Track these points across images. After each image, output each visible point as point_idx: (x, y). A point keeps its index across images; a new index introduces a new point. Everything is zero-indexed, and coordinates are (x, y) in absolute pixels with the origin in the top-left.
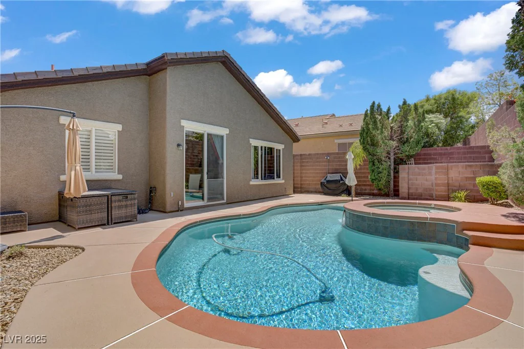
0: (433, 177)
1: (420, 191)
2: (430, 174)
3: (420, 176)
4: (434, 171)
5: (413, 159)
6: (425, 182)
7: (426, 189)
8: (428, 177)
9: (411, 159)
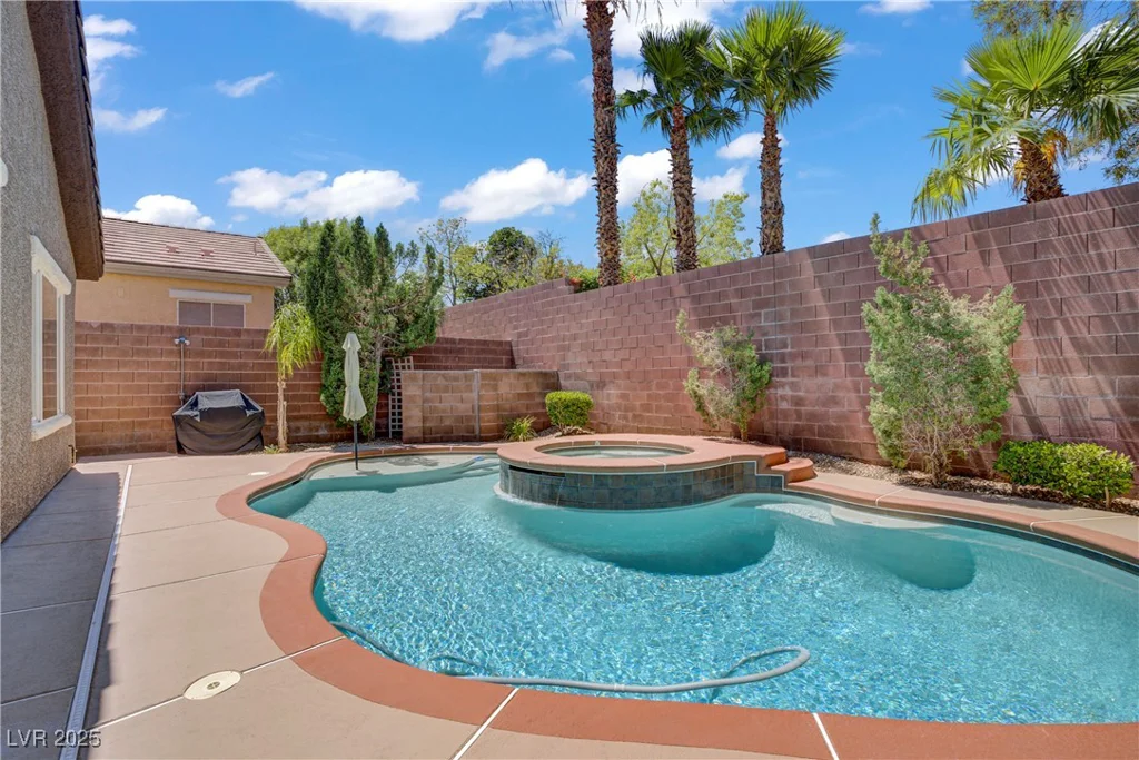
0: (474, 395)
1: (448, 423)
2: (469, 389)
3: (447, 392)
4: (476, 383)
5: (411, 358)
6: (459, 405)
7: (460, 419)
8: (465, 395)
9: (406, 359)
